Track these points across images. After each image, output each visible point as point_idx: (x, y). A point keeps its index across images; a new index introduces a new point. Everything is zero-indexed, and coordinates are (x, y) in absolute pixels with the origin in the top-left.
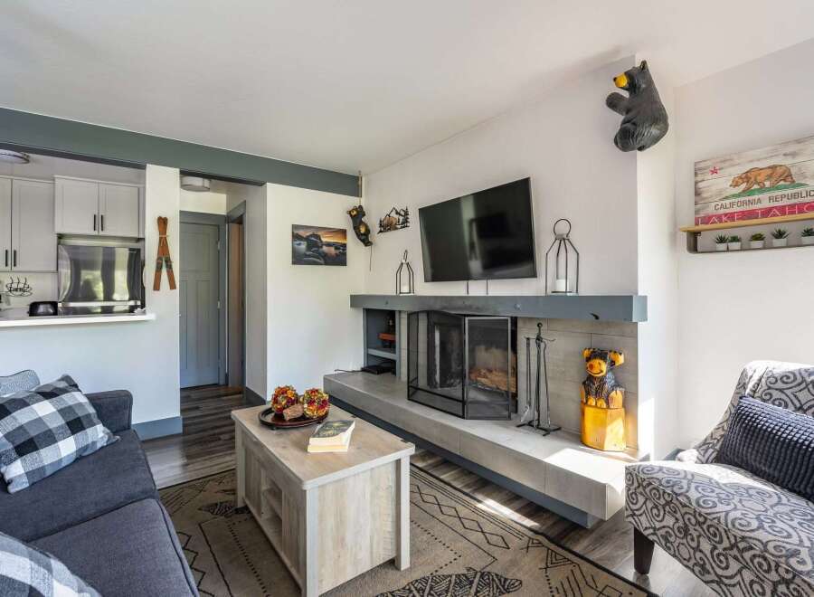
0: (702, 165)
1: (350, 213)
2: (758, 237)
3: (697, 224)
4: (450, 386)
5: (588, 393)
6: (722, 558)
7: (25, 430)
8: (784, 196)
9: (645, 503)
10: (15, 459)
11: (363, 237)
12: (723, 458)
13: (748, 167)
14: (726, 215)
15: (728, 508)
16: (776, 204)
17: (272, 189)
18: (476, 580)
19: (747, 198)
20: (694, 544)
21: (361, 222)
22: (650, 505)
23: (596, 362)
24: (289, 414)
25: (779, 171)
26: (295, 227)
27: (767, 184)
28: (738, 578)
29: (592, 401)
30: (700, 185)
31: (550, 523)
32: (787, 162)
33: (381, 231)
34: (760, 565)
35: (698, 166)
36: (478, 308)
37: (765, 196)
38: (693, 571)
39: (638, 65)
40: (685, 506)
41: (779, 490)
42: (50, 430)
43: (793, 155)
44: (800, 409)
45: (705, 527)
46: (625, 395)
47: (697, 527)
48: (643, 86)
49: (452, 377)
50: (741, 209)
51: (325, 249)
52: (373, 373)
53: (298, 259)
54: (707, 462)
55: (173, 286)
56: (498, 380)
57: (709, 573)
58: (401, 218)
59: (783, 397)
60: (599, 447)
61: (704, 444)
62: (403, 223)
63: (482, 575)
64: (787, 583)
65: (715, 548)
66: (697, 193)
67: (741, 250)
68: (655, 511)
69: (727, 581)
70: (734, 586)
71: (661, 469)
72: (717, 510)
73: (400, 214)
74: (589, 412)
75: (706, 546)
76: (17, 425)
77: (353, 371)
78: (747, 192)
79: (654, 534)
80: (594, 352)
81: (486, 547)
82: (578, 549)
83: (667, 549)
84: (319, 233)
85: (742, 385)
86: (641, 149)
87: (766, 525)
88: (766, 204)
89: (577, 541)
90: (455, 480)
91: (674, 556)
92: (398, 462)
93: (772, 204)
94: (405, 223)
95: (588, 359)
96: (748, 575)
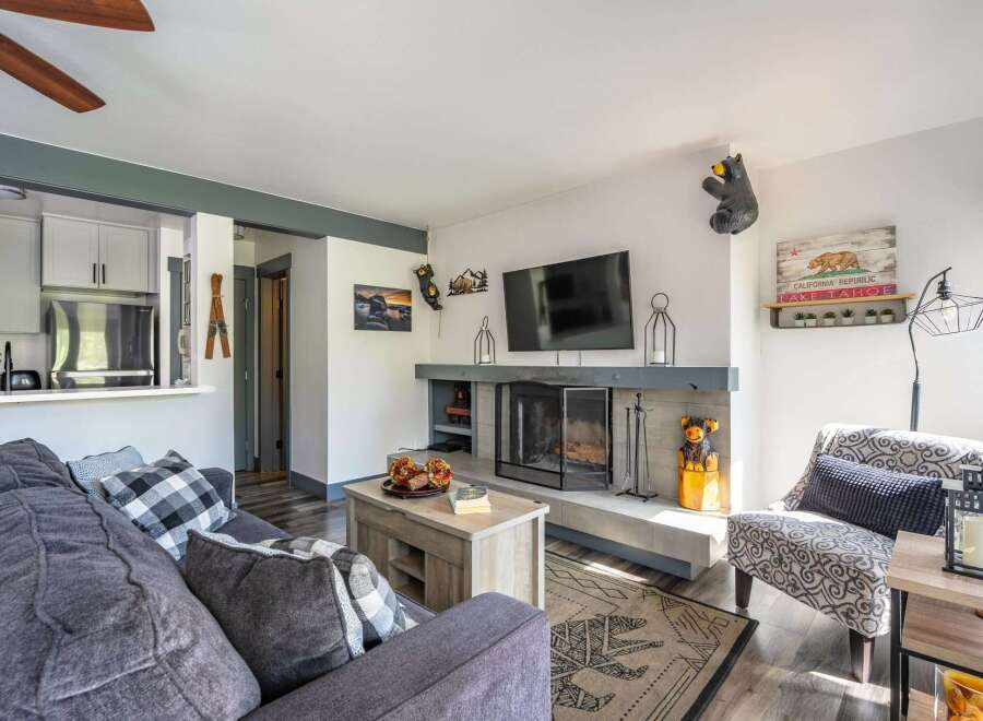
0: (785, 246)
1: (417, 272)
2: (830, 315)
3: (779, 301)
4: (534, 461)
5: (686, 458)
6: (809, 575)
7: (168, 504)
8: (851, 280)
9: (745, 545)
10: (163, 533)
11: (432, 300)
12: (805, 505)
13: (823, 251)
14: (804, 294)
15: (811, 537)
16: (845, 287)
17: (333, 243)
18: (607, 622)
19: (822, 280)
20: (787, 570)
21: (431, 284)
22: (750, 546)
23: (694, 429)
24: (415, 483)
25: (848, 257)
26: (357, 287)
27: (839, 268)
28: (821, 587)
29: (690, 466)
30: (783, 265)
31: (657, 578)
32: (855, 249)
33: (451, 294)
34: (836, 572)
35: (781, 246)
36: (574, 380)
37: (836, 279)
38: (787, 592)
39: (733, 156)
40: (780, 539)
41: (848, 525)
42: (189, 504)
43: (859, 243)
44: (863, 462)
45: (796, 553)
46: (720, 459)
47: (790, 555)
48: (738, 176)
49: (535, 453)
50: (817, 289)
51: (389, 312)
52: (444, 451)
53: (361, 323)
54: (792, 510)
55: (226, 354)
56: (587, 453)
57: (798, 589)
58: (478, 282)
59: (851, 453)
60: (698, 508)
61: (790, 496)
62: (479, 286)
63: (611, 618)
64: (853, 579)
65: (803, 568)
66: (779, 272)
67: (817, 327)
68: (754, 549)
69: (812, 592)
70: (818, 593)
71: (758, 516)
72: (804, 538)
73: (475, 276)
74: (687, 476)
75: (796, 569)
76: (160, 499)
77: (418, 450)
78: (821, 274)
79: (755, 569)
80: (691, 420)
81: (607, 599)
82: (686, 595)
83: (765, 579)
84: (384, 294)
85: (819, 445)
86: (734, 233)
87: (840, 545)
88: (837, 286)
89: (684, 590)
90: (558, 550)
91: (771, 583)
92: (535, 521)
93: (842, 287)
94: (483, 286)
95: (686, 427)
96: (827, 583)
